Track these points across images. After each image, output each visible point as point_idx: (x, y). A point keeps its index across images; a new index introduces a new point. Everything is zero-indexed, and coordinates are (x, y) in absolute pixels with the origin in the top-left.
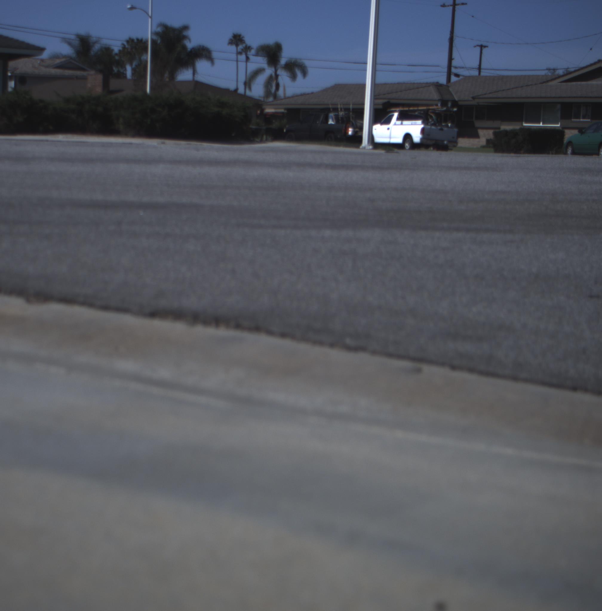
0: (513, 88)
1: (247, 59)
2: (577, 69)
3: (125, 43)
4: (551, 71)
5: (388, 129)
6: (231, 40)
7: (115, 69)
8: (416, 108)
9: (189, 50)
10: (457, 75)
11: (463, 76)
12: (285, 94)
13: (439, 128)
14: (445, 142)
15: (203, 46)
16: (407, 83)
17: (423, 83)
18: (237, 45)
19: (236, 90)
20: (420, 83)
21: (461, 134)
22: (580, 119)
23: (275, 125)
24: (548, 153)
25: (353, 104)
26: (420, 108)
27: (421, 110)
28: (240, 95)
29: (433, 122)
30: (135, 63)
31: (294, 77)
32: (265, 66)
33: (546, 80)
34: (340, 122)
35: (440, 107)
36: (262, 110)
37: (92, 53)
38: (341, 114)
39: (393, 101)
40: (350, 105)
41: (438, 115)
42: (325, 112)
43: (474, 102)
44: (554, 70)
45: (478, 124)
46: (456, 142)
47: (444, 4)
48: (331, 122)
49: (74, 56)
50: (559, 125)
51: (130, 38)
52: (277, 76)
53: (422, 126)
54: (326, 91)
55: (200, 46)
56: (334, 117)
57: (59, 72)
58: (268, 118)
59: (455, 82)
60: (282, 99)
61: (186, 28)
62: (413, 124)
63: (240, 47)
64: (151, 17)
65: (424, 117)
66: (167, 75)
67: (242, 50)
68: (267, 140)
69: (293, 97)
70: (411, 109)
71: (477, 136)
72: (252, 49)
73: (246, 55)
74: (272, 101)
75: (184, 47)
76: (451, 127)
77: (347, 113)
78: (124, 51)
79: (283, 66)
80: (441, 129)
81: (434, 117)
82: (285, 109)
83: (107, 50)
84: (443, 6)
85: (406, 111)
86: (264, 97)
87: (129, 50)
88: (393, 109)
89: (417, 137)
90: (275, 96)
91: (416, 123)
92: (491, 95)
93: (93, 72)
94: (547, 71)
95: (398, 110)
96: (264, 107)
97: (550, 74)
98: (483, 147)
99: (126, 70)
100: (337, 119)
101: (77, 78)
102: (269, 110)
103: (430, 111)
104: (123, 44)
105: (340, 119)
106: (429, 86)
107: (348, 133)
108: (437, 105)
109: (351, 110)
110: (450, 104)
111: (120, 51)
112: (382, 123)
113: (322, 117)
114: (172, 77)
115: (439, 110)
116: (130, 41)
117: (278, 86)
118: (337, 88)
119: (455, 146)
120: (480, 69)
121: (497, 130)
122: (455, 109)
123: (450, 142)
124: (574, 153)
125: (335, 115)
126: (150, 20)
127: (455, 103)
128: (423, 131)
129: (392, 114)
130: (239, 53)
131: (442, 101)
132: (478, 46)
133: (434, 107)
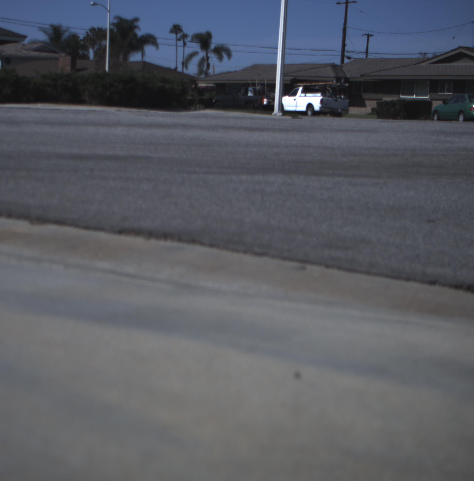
0: (392, 68)
1: (185, 44)
2: (443, 53)
3: (89, 32)
4: (423, 55)
5: (295, 100)
6: (172, 29)
7: (81, 52)
8: (316, 84)
9: (139, 37)
10: (349, 58)
11: (354, 58)
12: (214, 72)
13: (334, 99)
14: (339, 110)
15: (150, 35)
16: (310, 64)
17: (322, 64)
18: (176, 34)
19: (176, 69)
20: (320, 64)
21: (352, 104)
22: (444, 92)
23: (206, 96)
24: (419, 119)
25: (267, 80)
27: (320, 85)
28: (179, 73)
29: (329, 95)
30: (96, 47)
31: (221, 58)
32: (199, 50)
33: (418, 62)
34: (257, 94)
35: (335, 83)
36: (196, 85)
37: (63, 39)
38: (258, 88)
39: (298, 78)
40: (265, 81)
41: (334, 89)
42: (246, 86)
43: (362, 79)
44: (425, 54)
45: (365, 96)
46: (348, 110)
47: (339, 2)
48: (250, 94)
49: (48, 41)
50: (428, 97)
51: (92, 28)
52: (208, 58)
53: (321, 98)
54: (246, 70)
55: (148, 34)
57: (36, 54)
58: (201, 91)
59: (347, 64)
60: (212, 76)
61: (136, 20)
62: (314, 96)
63: (179, 35)
64: (109, 12)
65: (323, 90)
66: (121, 57)
67: (181, 37)
68: (200, 109)
69: (220, 74)
70: (313, 84)
71: (364, 105)
72: (188, 36)
73: (184, 41)
74: (204, 78)
75: (135, 35)
76: (344, 99)
77: (262, 87)
78: (87, 38)
79: (213, 50)
80: (336, 100)
81: (330, 90)
82: (214, 84)
83: (75, 37)
84: (339, 3)
85: (309, 86)
86: (198, 74)
87: (92, 37)
88: (299, 85)
89: (317, 106)
90: (206, 74)
91: (316, 95)
92: (375, 74)
93: (63, 54)
94: (419, 55)
95: (303, 85)
96: (198, 82)
97: (421, 57)
98: (369, 114)
99: (89, 53)
100: (255, 92)
101: (51, 59)
102: (202, 85)
103: (328, 86)
104: (87, 32)
105: (257, 91)
106: (327, 66)
107: (263, 103)
108: (333, 81)
109: (266, 85)
110: (343, 81)
111: (84, 37)
112: (290, 96)
113: (243, 91)
114: (126, 58)
115: (335, 85)
116: (93, 30)
117: (208, 65)
118: (255, 67)
119: (347, 114)
120: (367, 53)
121: (379, 101)
122: (347, 85)
123: (343, 110)
124: (439, 119)
125: (253, 89)
126: (108, 14)
127: (347, 80)
128: (322, 101)
129: (298, 88)
130: (178, 40)
131: (337, 78)
132: (365, 35)
133: (331, 83)
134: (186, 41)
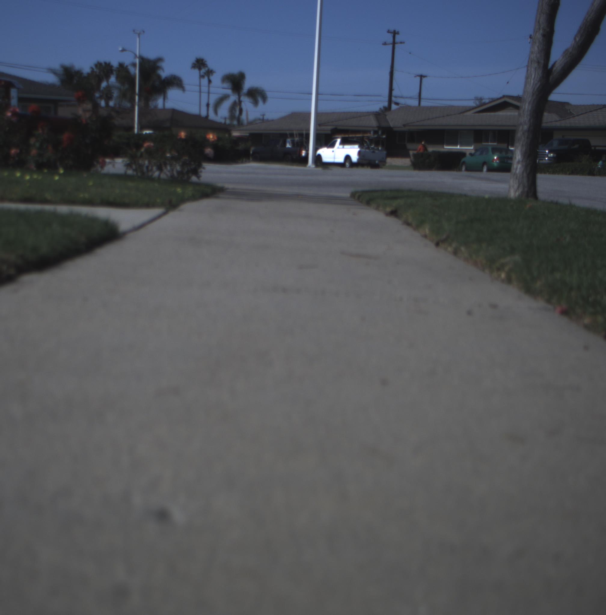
0: (437, 118)
1: (210, 81)
3: (94, 67)
5: (333, 151)
6: (194, 64)
8: (354, 136)
9: (163, 78)
10: (397, 104)
11: (402, 104)
12: (247, 118)
13: (372, 150)
14: (377, 162)
15: (175, 76)
16: (352, 113)
17: (365, 113)
18: (200, 69)
20: (363, 113)
21: (391, 154)
22: (488, 143)
23: (241, 147)
24: (454, 170)
25: (306, 130)
26: (358, 135)
27: (357, 137)
29: (367, 147)
31: (256, 103)
32: (229, 92)
34: (296, 145)
35: (373, 135)
36: (230, 134)
38: (297, 139)
39: (339, 128)
41: (371, 141)
42: (283, 136)
43: (406, 129)
44: (481, 99)
45: (409, 146)
46: (385, 161)
48: (288, 146)
50: (472, 148)
51: (98, 62)
52: (240, 102)
53: (358, 149)
54: (283, 119)
56: (290, 142)
59: (394, 111)
60: (245, 125)
62: (352, 147)
63: (203, 71)
65: (360, 142)
67: (205, 73)
68: (246, 162)
70: (351, 136)
71: (408, 156)
72: (214, 72)
73: (208, 78)
74: (237, 125)
75: (159, 77)
76: (381, 150)
77: (301, 138)
79: (246, 93)
80: (374, 152)
81: (368, 142)
84: (385, 44)
85: (347, 138)
87: (98, 73)
88: (337, 136)
89: (355, 158)
90: (239, 120)
91: (354, 147)
92: (419, 123)
95: (341, 137)
96: (231, 130)
100: (293, 143)
102: (235, 134)
103: (366, 137)
104: (92, 68)
105: (295, 143)
106: (370, 115)
107: (302, 155)
108: (370, 133)
109: (304, 135)
110: (380, 132)
112: (328, 147)
113: (281, 142)
115: (372, 137)
116: (99, 65)
117: (241, 111)
118: (293, 116)
119: (384, 165)
120: (419, 98)
122: (384, 136)
123: (380, 161)
124: (467, 170)
125: (292, 140)
127: (389, 131)
128: (359, 153)
129: (336, 140)
130: (202, 77)
131: (379, 127)
132: (418, 76)
133: (368, 135)
134: (212, 78)
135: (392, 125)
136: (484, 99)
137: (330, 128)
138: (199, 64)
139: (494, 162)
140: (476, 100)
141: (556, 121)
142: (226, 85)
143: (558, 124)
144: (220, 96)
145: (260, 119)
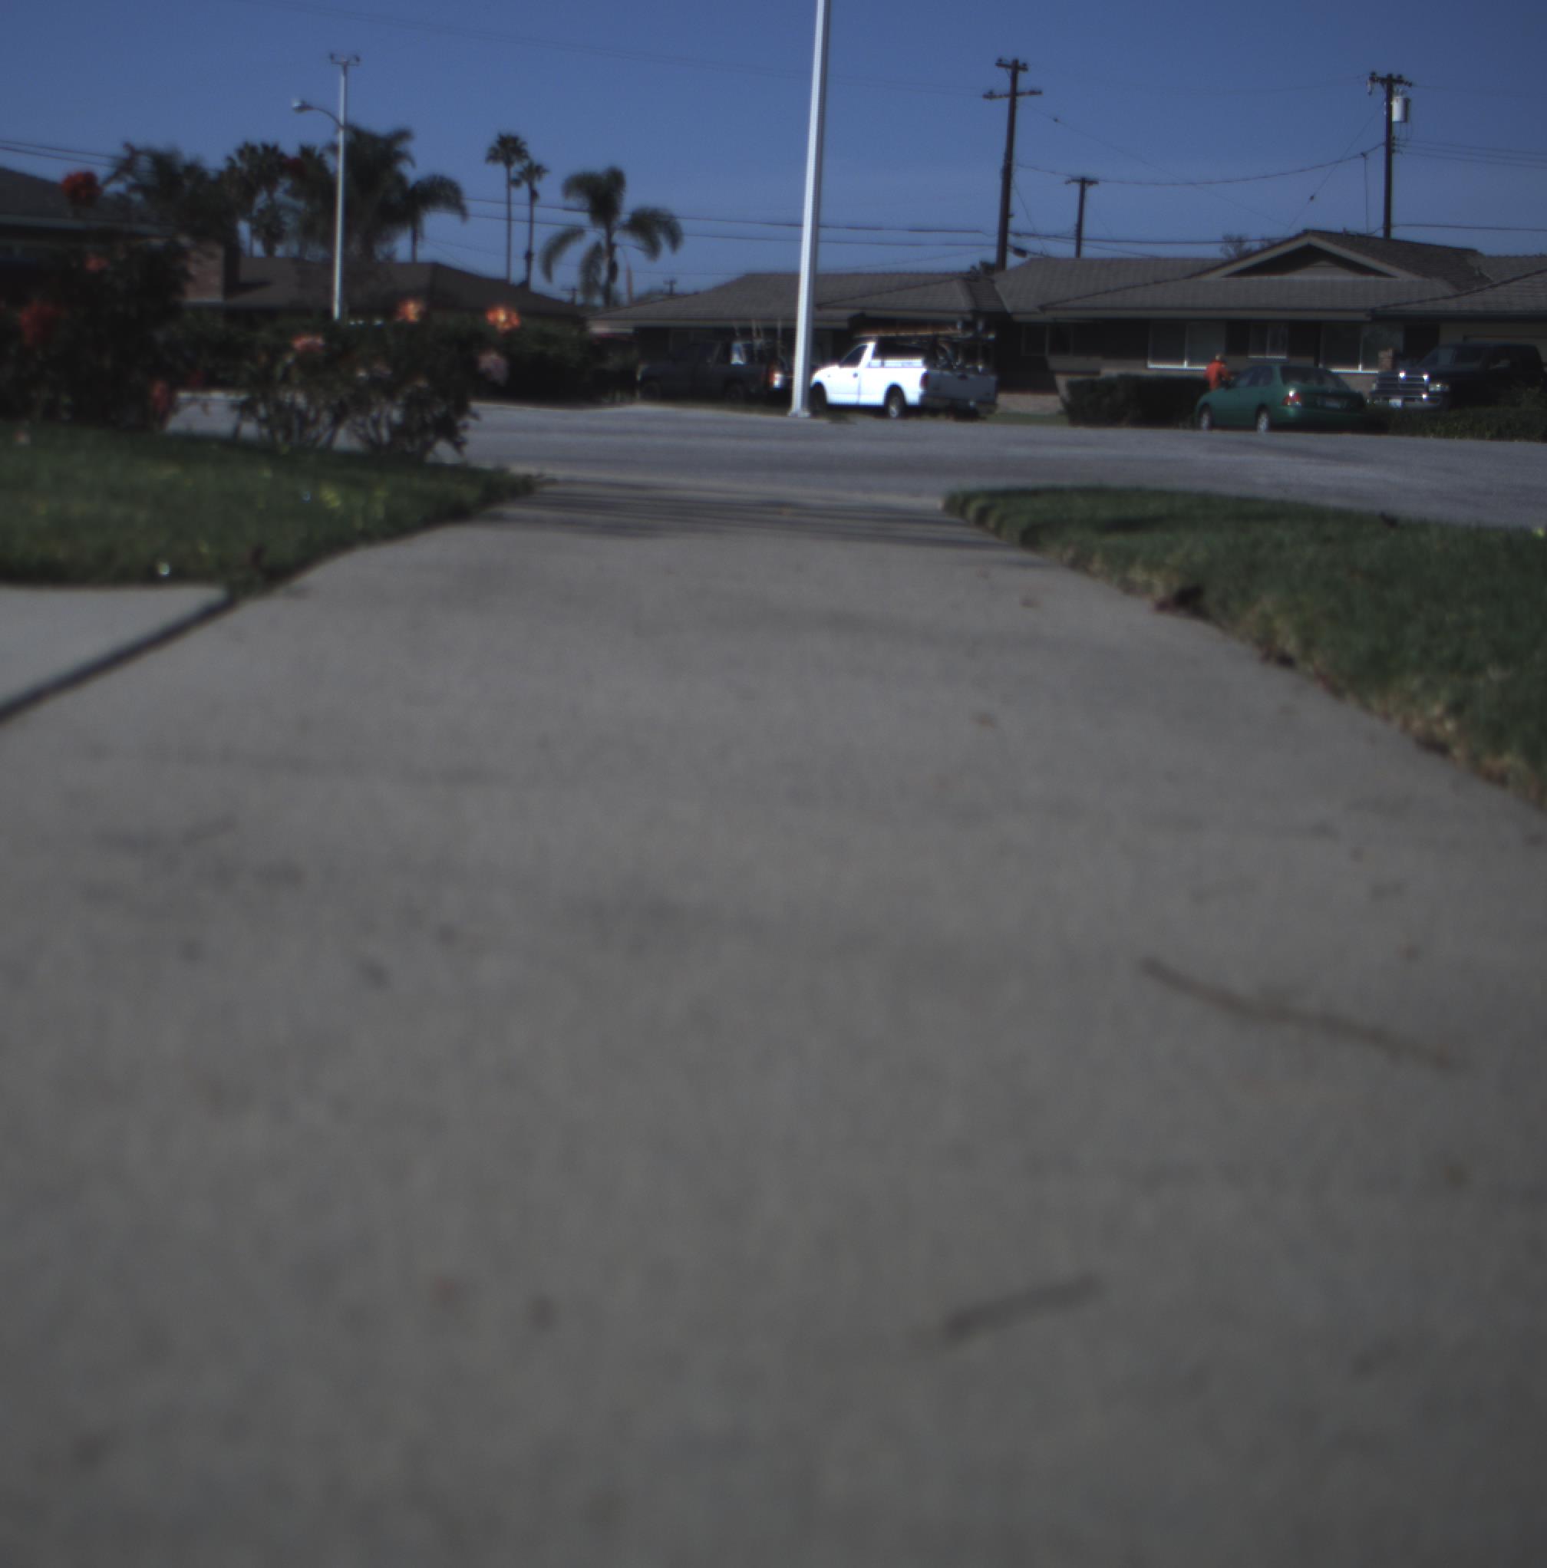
0: (1127, 288)
1: (534, 195)
3: (235, 157)
5: (855, 375)
6: (493, 149)
8: (911, 334)
9: (410, 186)
10: (1020, 252)
11: (1035, 254)
12: (629, 289)
13: (959, 373)
14: (972, 404)
15: (442, 178)
16: (904, 274)
17: (940, 274)
18: (508, 163)
19: (525, 284)
20: (932, 274)
21: (1008, 384)
22: (1264, 353)
23: (614, 362)
24: (1177, 426)
25: (784, 320)
26: (922, 333)
27: (921, 338)
29: (945, 363)
31: (653, 250)
32: (582, 218)
34: (756, 359)
35: (961, 332)
36: (584, 330)
38: (759, 342)
39: (868, 314)
41: (955, 345)
42: (724, 336)
43: (1042, 317)
44: (1240, 241)
45: (1055, 362)
46: (993, 403)
47: (991, 92)
48: (737, 360)
51: (246, 145)
52: (611, 247)
53: (923, 370)
54: (726, 289)
55: (435, 177)
56: (742, 349)
58: (598, 348)
59: (1013, 270)
60: (624, 305)
61: (403, 135)
62: (905, 365)
63: (517, 167)
65: (927, 351)
67: (521, 174)
68: (622, 402)
69: (651, 298)
70: (902, 334)
71: (1051, 388)
72: (545, 171)
73: (531, 185)
74: (603, 307)
75: (401, 180)
76: (984, 373)
77: (770, 339)
78: (231, 176)
79: (626, 223)
80: (963, 377)
81: (949, 351)
82: (634, 326)
84: (990, 95)
85: (892, 339)
86: (582, 294)
87: (245, 173)
88: (866, 335)
89: (913, 393)
90: (608, 293)
91: (912, 363)
92: (1080, 303)
95: (876, 337)
100: (749, 352)
102: (599, 329)
103: (942, 338)
104: (230, 159)
105: (756, 353)
106: (952, 279)
107: (772, 383)
108: (954, 328)
109: (779, 331)
110: (980, 326)
111: (221, 175)
112: (844, 363)
113: (717, 350)
115: (959, 336)
116: (247, 151)
117: (613, 269)
118: (751, 282)
119: (990, 412)
120: (1078, 237)
121: (1079, 378)
122: (992, 336)
123: (980, 402)
125: (746, 345)
127: (1001, 321)
128: (926, 380)
129: (863, 344)
130: (514, 182)
131: (977, 313)
132: (1074, 180)
133: (950, 331)
134: (540, 185)
135: (1009, 307)
136: (1247, 241)
137: (846, 313)
138: (508, 149)
139: (1289, 404)
140: (1229, 242)
141: (1446, 298)
142: (574, 201)
143: (1452, 305)
144: (559, 229)
145: (661, 292)
